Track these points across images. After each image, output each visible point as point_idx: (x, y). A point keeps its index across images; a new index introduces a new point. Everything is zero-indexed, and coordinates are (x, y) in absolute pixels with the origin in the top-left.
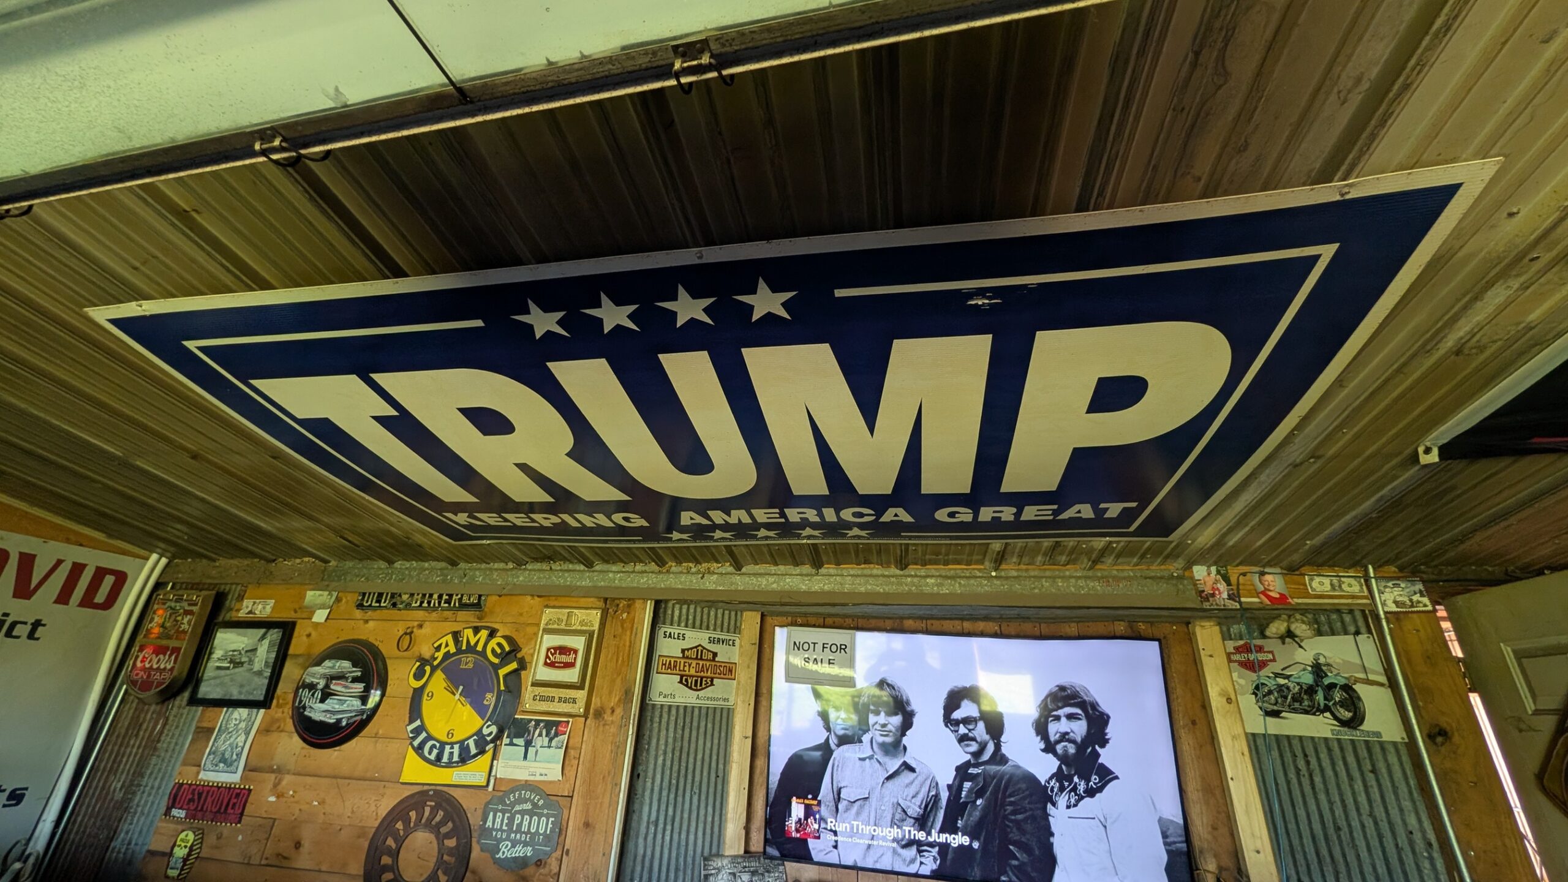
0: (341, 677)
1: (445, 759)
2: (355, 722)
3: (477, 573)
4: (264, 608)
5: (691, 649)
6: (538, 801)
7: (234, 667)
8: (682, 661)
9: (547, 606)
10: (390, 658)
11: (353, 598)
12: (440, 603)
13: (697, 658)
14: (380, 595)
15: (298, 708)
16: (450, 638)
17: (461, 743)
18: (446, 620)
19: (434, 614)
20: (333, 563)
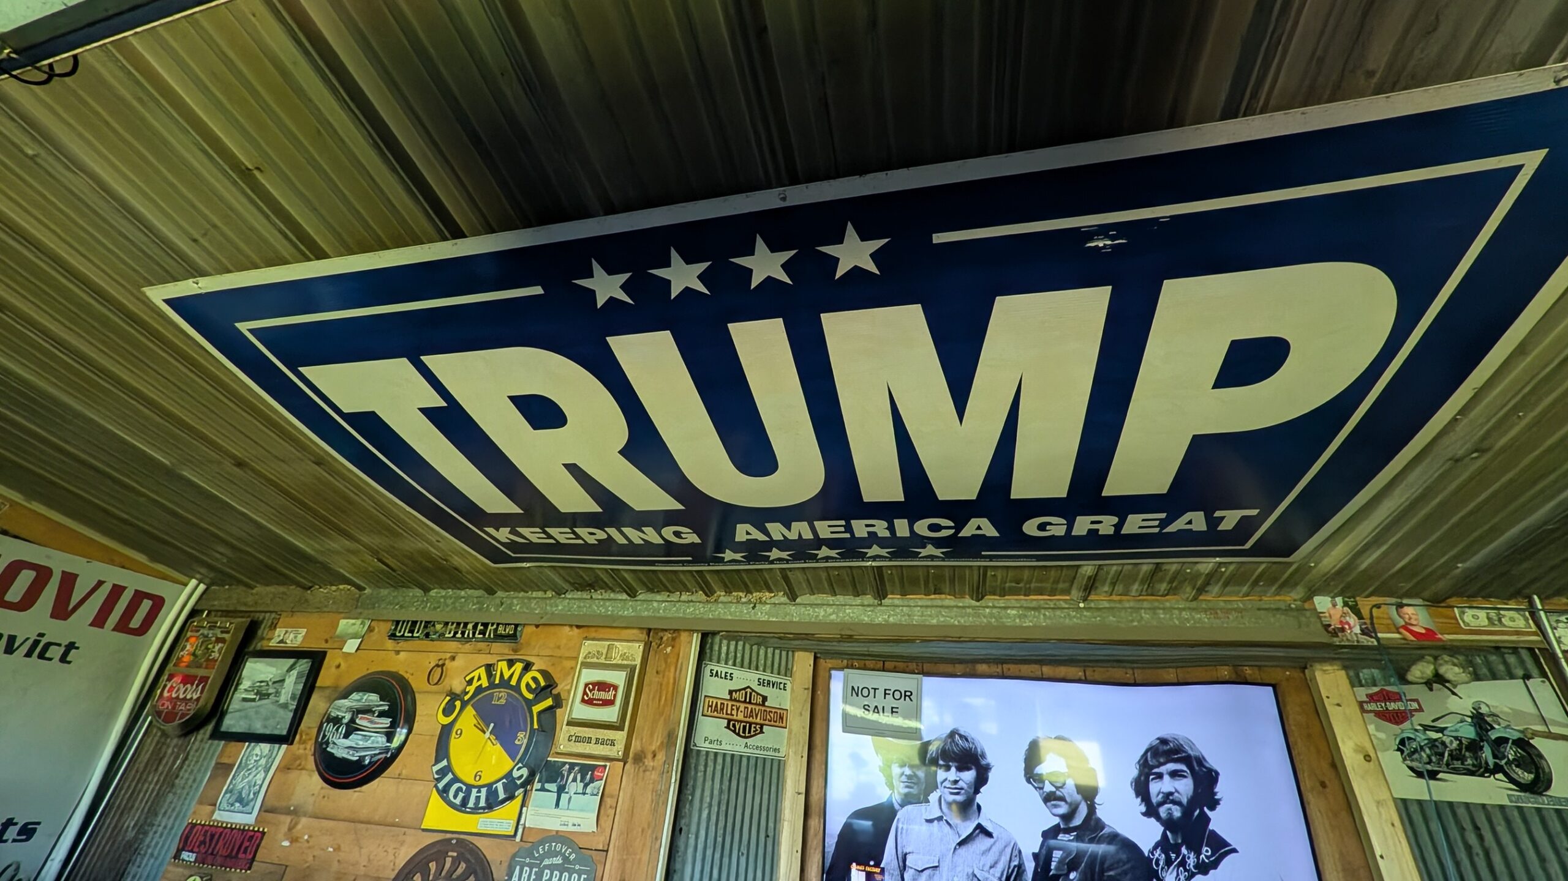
0: (367, 711)
1: (471, 804)
2: (379, 760)
3: (515, 601)
4: (296, 637)
5: (740, 690)
6: (570, 854)
7: (260, 699)
8: (730, 704)
9: (586, 638)
10: (419, 693)
11: (386, 627)
12: (474, 634)
13: (745, 702)
14: (414, 623)
15: (321, 744)
16: (482, 671)
17: (489, 786)
18: (479, 652)
19: (467, 646)
20: (368, 591)
